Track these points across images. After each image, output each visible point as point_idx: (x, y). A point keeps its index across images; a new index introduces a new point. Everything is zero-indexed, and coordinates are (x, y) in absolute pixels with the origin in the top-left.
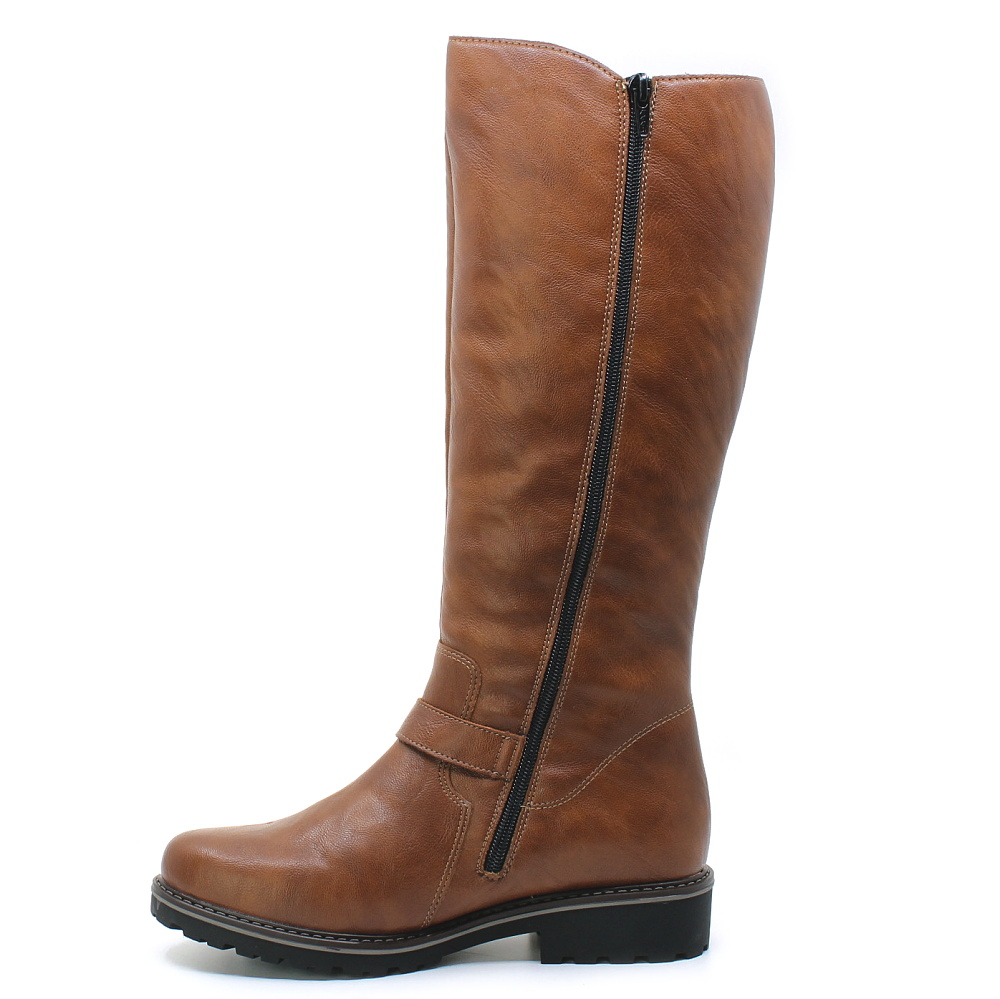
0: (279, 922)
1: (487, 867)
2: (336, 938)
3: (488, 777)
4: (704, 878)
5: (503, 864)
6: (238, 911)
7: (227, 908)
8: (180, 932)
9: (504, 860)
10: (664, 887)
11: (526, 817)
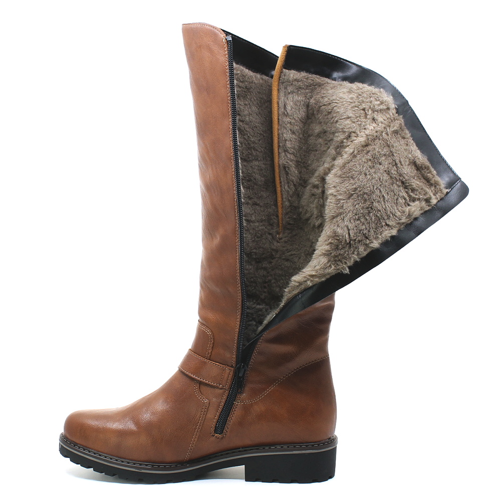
0: (113, 456)
1: (216, 431)
2: (141, 465)
3: (217, 387)
4: (332, 441)
5: (223, 430)
6: (95, 450)
7: (90, 448)
8: (68, 459)
9: (224, 428)
10: (307, 446)
11: (236, 408)
